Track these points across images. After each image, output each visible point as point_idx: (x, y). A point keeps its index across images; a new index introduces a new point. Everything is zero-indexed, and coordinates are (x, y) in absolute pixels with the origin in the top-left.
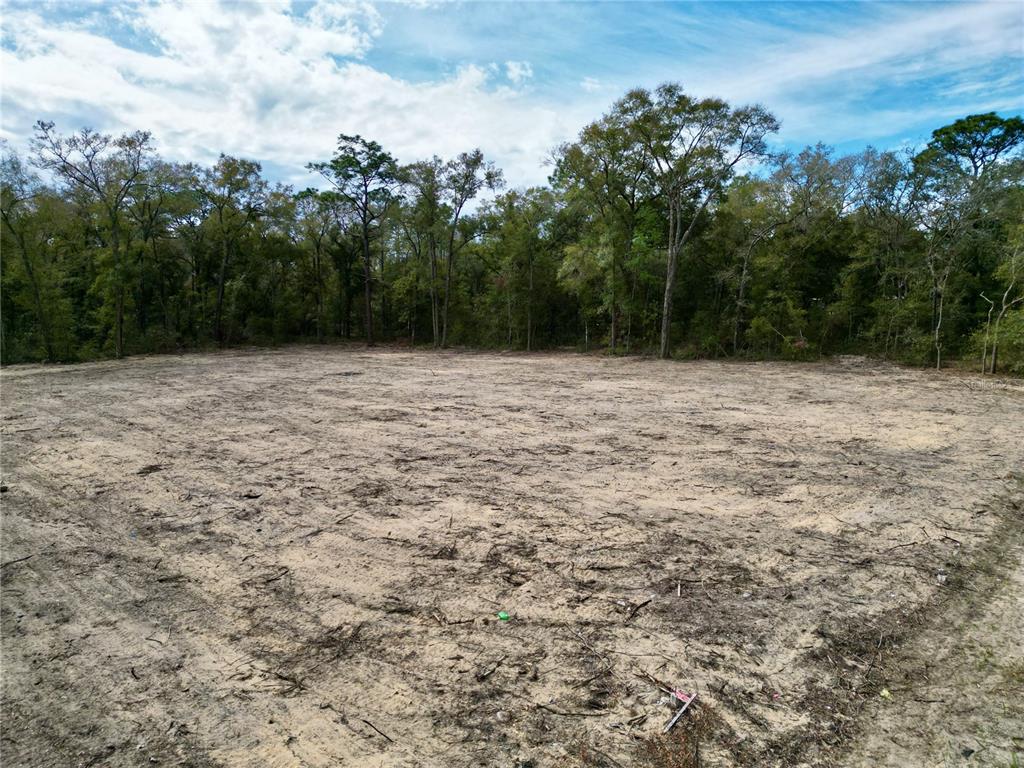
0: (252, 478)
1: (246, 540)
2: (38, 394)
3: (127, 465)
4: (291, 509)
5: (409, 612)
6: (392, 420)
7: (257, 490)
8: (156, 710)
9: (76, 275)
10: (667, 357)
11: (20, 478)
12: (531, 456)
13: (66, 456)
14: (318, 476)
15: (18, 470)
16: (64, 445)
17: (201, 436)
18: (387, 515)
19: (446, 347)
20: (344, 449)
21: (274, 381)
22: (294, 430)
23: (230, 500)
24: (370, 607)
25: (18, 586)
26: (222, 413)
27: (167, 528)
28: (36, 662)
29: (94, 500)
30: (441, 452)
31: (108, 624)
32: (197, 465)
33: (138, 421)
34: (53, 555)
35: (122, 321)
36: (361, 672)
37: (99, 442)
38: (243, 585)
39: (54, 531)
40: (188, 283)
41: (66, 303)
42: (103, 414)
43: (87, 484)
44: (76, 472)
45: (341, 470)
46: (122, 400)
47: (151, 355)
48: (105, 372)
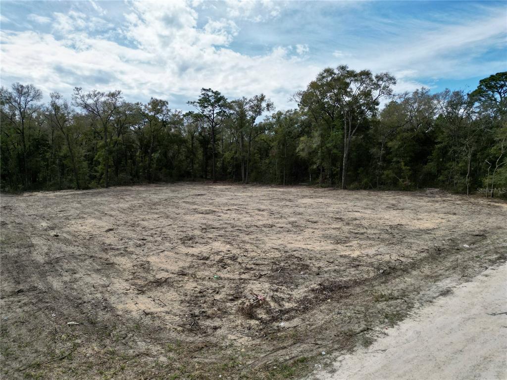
0: (146, 233)
1: (138, 253)
2: (72, 202)
3: (101, 228)
4: (156, 244)
5: (185, 275)
6: (208, 214)
7: (146, 238)
8: (99, 295)
9: (90, 151)
10: (345, 188)
11: (63, 232)
12: (256, 228)
13: (80, 225)
14: (170, 234)
15: (63, 229)
16: (80, 221)
17: (131, 219)
18: (190, 247)
19: (247, 183)
20: (185, 224)
21: (167, 197)
22: (168, 217)
23: (135, 241)
24: (173, 273)
25: (61, 264)
26: (142, 210)
27: (113, 249)
28: (65, 283)
29: (88, 240)
30: (221, 226)
31: (88, 275)
32: (127, 229)
33: (108, 213)
34: (73, 256)
35: (108, 172)
36: (163, 290)
37: (93, 220)
38: (133, 266)
39: (74, 249)
40: (138, 154)
41: (85, 164)
42: (96, 210)
43: (87, 235)
44: (83, 230)
45: (180, 231)
46: (104, 205)
47: (119, 186)
48: (100, 193)
